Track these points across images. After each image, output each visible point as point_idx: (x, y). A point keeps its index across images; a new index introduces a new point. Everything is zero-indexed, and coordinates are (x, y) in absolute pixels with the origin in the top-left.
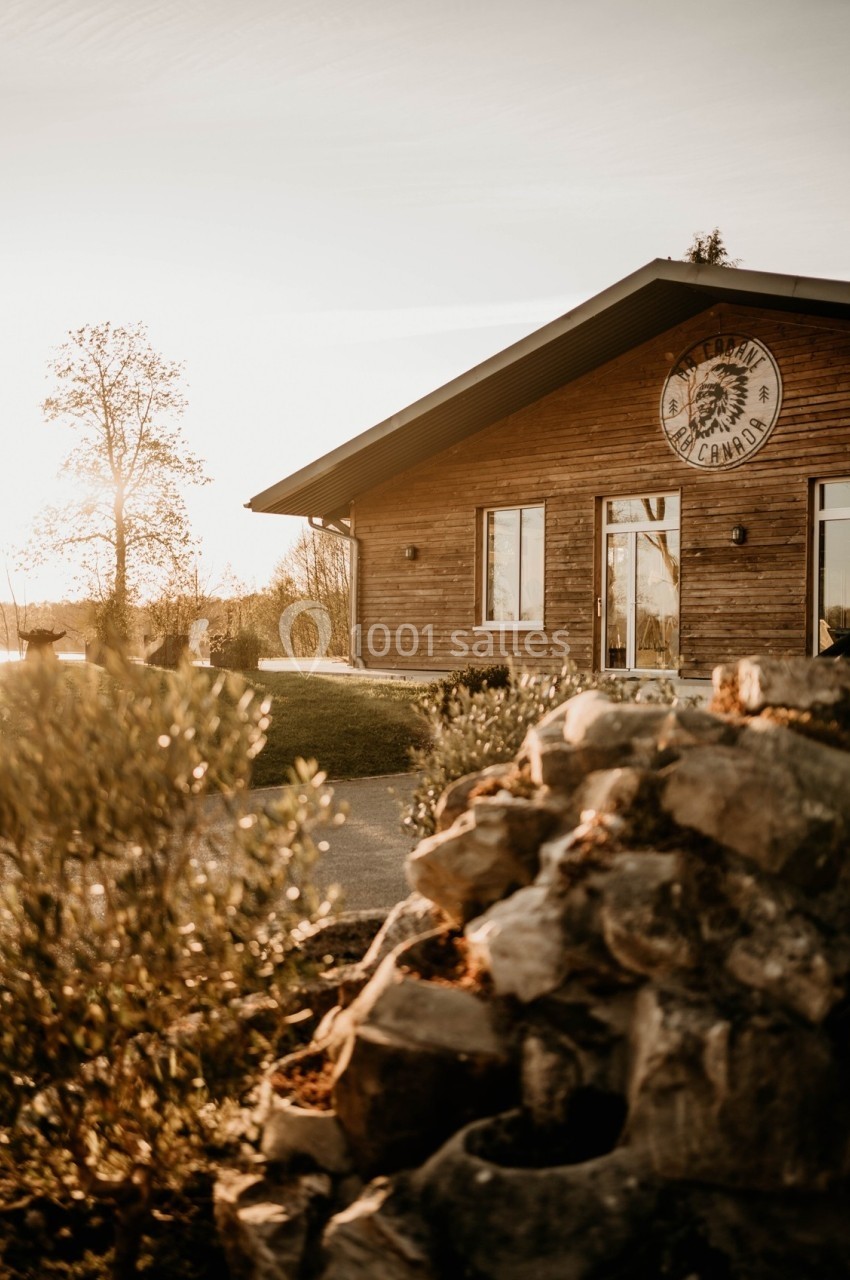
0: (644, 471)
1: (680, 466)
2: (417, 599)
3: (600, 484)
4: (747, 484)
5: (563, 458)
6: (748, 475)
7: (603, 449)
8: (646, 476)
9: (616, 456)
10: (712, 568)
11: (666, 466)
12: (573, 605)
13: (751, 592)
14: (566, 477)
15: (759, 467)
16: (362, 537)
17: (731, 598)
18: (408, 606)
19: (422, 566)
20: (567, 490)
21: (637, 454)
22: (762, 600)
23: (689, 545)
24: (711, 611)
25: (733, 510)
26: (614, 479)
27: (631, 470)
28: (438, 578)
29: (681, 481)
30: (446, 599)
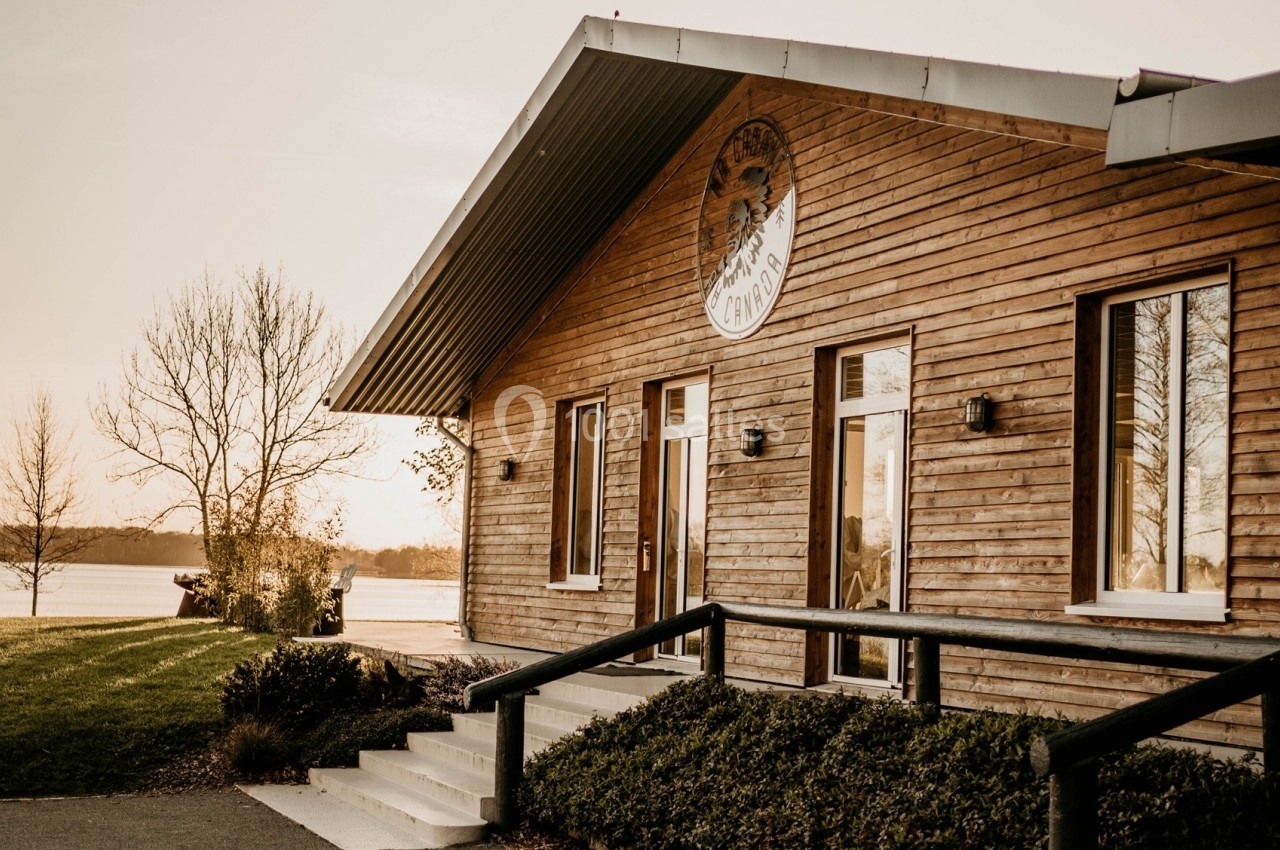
0: (683, 342)
1: (710, 332)
2: (510, 540)
3: (649, 363)
4: (766, 358)
5: (623, 324)
6: (767, 344)
7: (653, 308)
8: (685, 349)
9: (663, 319)
10: (733, 496)
11: (701, 333)
12: (622, 553)
13: (764, 536)
14: (623, 352)
15: (776, 330)
16: (478, 445)
17: (747, 545)
18: (504, 550)
19: (517, 489)
20: (625, 373)
21: (678, 315)
22: (774, 549)
23: (715, 460)
24: (729, 566)
25: (753, 401)
26: (660, 354)
27: (672, 340)
28: (528, 508)
29: (711, 358)
30: (534, 539)
